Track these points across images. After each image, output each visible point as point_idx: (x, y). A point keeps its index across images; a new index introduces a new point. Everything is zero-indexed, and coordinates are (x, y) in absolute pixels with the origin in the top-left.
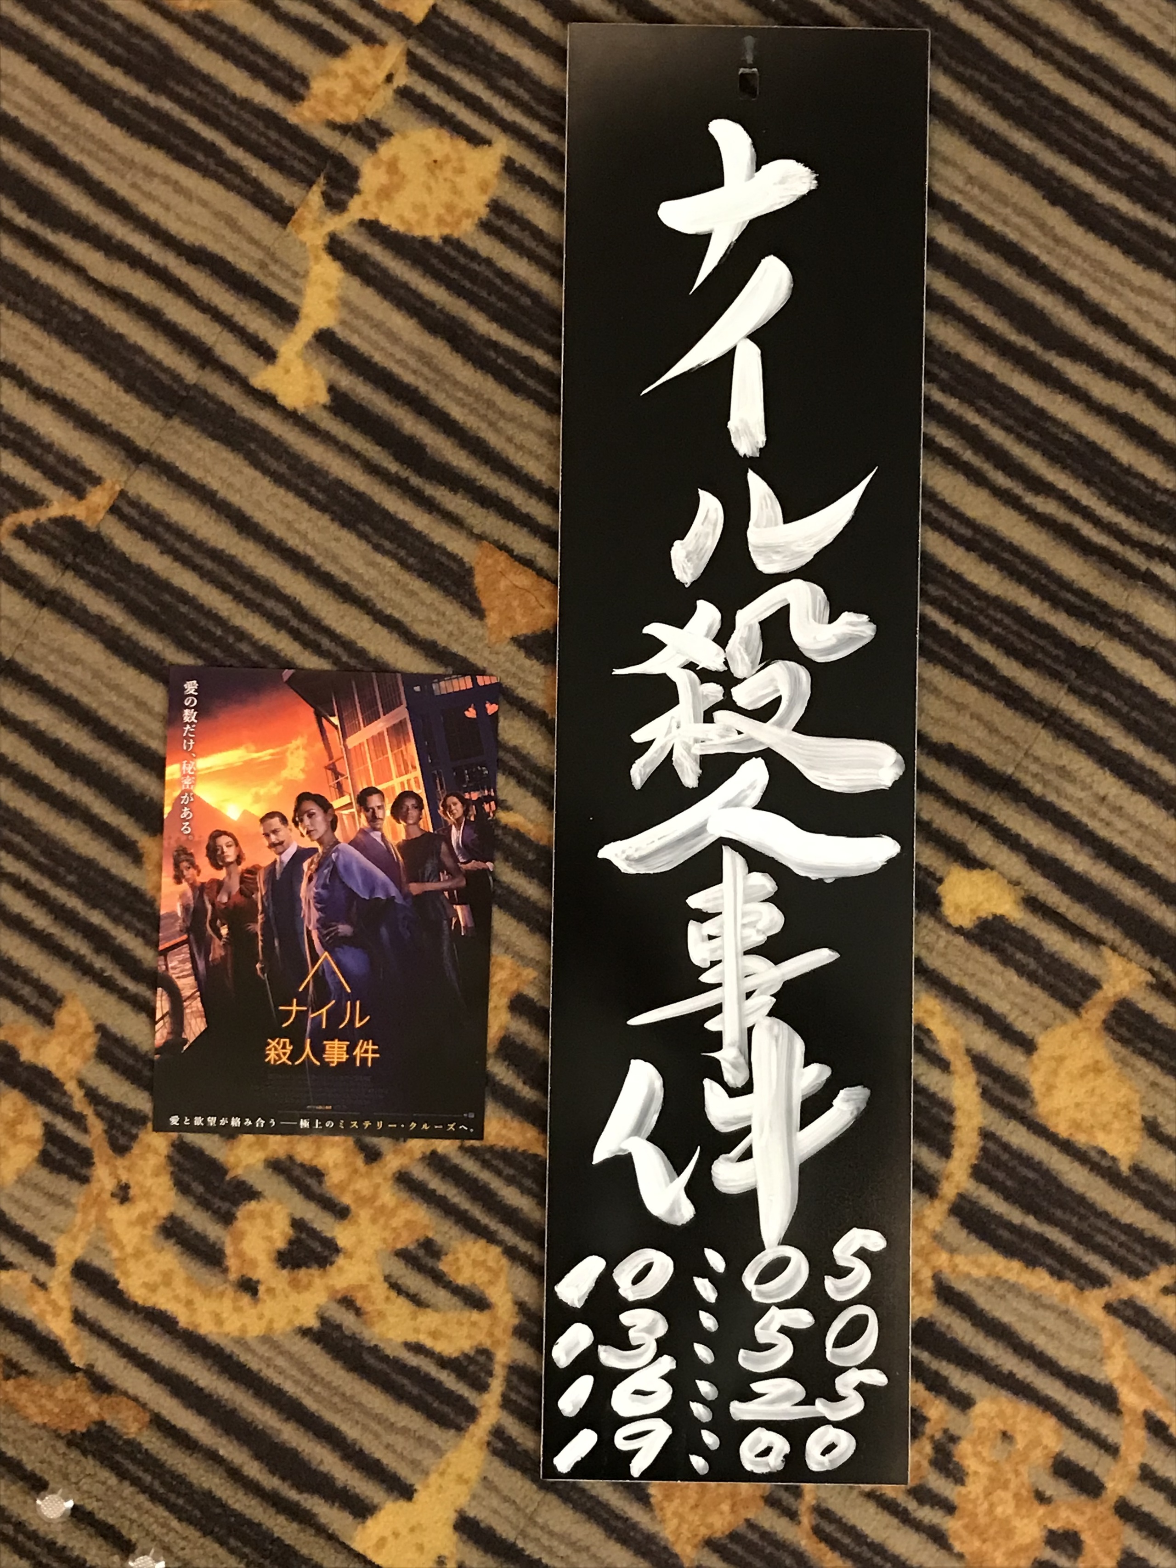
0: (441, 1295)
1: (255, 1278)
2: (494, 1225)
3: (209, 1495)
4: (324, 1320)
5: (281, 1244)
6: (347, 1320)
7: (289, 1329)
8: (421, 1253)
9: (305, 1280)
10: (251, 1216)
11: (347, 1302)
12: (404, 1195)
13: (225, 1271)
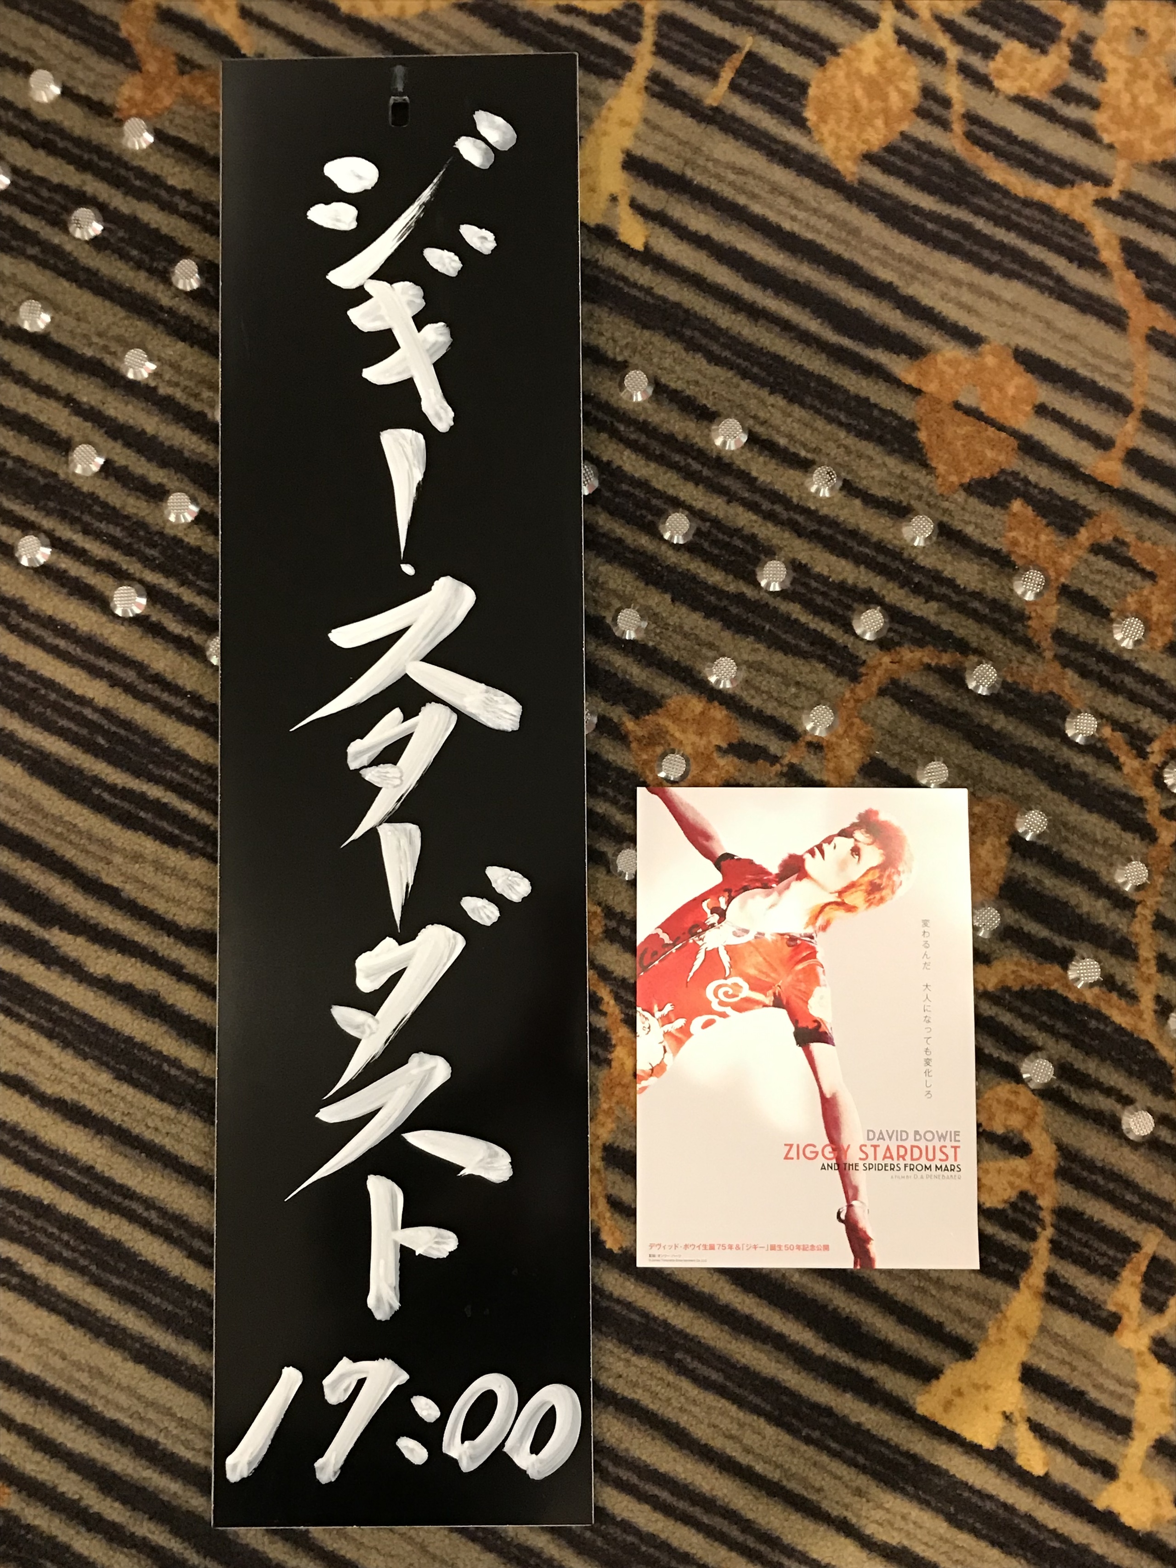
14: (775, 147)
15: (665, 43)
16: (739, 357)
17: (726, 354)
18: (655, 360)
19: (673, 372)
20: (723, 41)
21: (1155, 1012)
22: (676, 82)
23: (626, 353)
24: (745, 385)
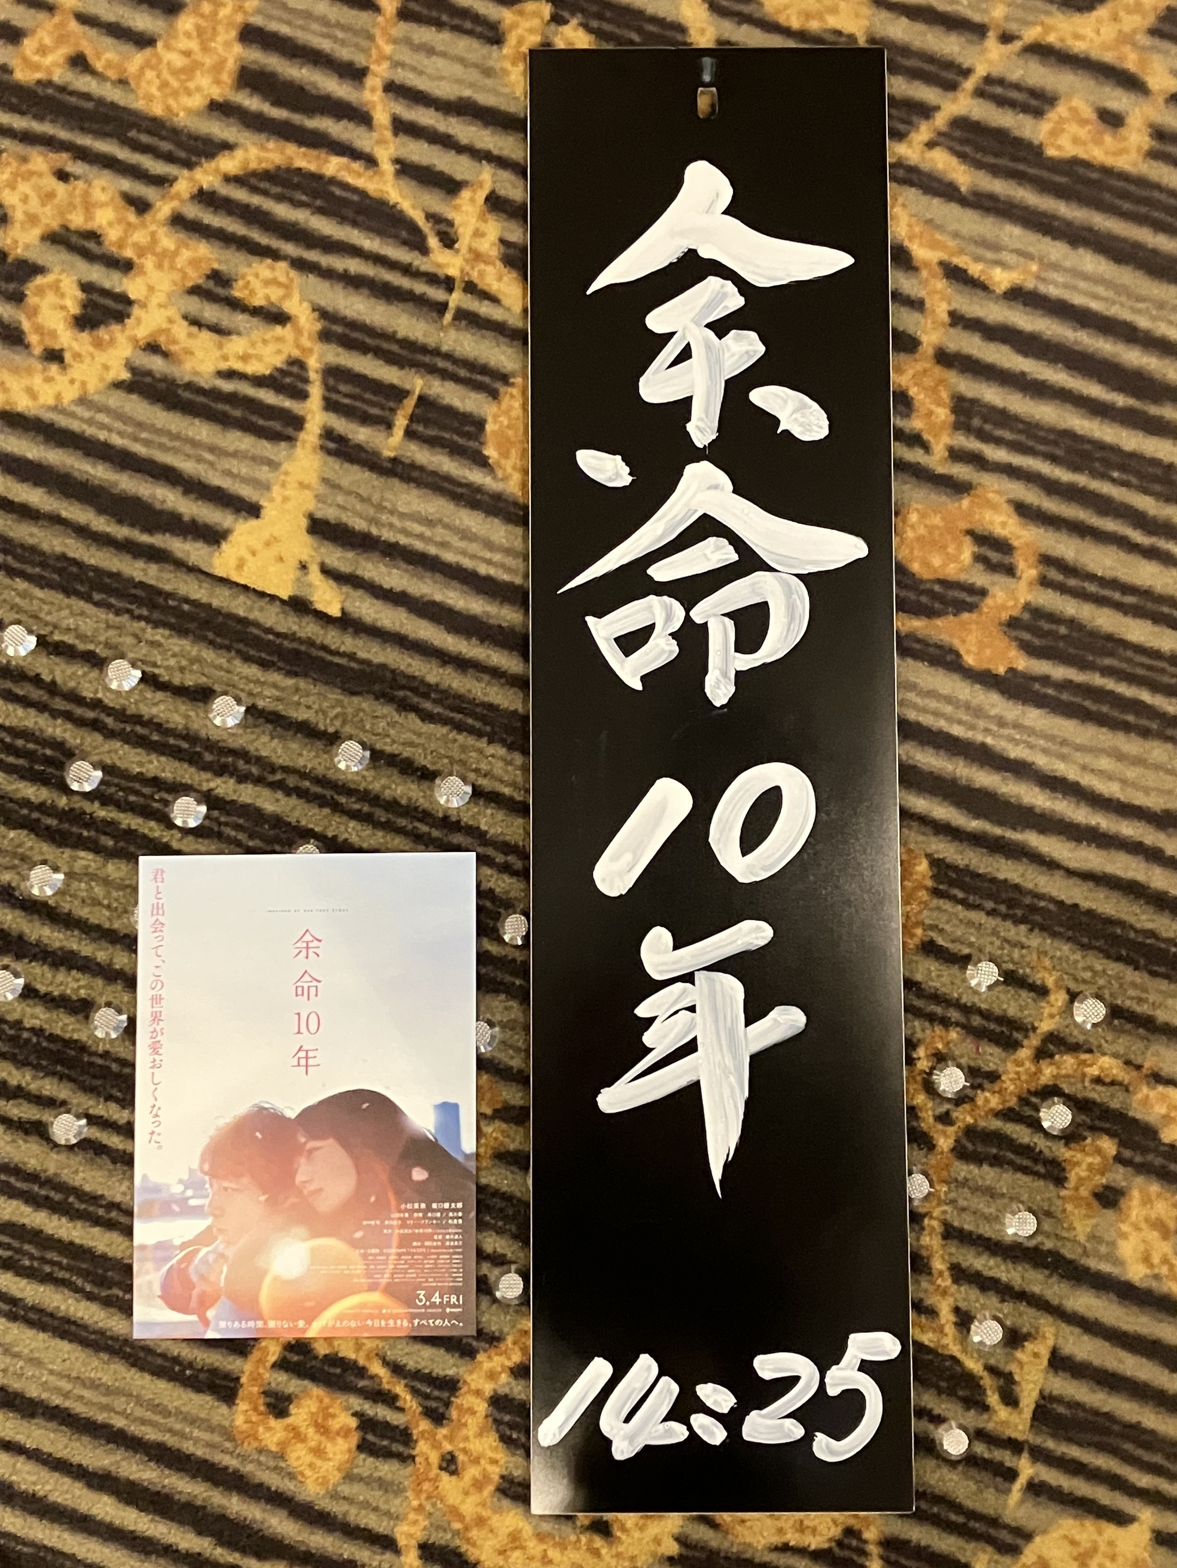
0: (241, 320)
1: (57, 347)
2: (275, 243)
3: (63, 557)
4: (133, 370)
5: (75, 309)
6: (156, 364)
7: (101, 386)
8: (211, 285)
9: (107, 337)
10: (40, 291)
11: (153, 348)
12: (182, 235)
13: (27, 346)
14: (460, 490)
15: (334, 396)
16: (452, 710)
17: (437, 710)
18: (368, 727)
19: (388, 736)
20: (392, 387)
21: (956, 1324)
22: (350, 436)
23: (338, 723)
24: (461, 738)
